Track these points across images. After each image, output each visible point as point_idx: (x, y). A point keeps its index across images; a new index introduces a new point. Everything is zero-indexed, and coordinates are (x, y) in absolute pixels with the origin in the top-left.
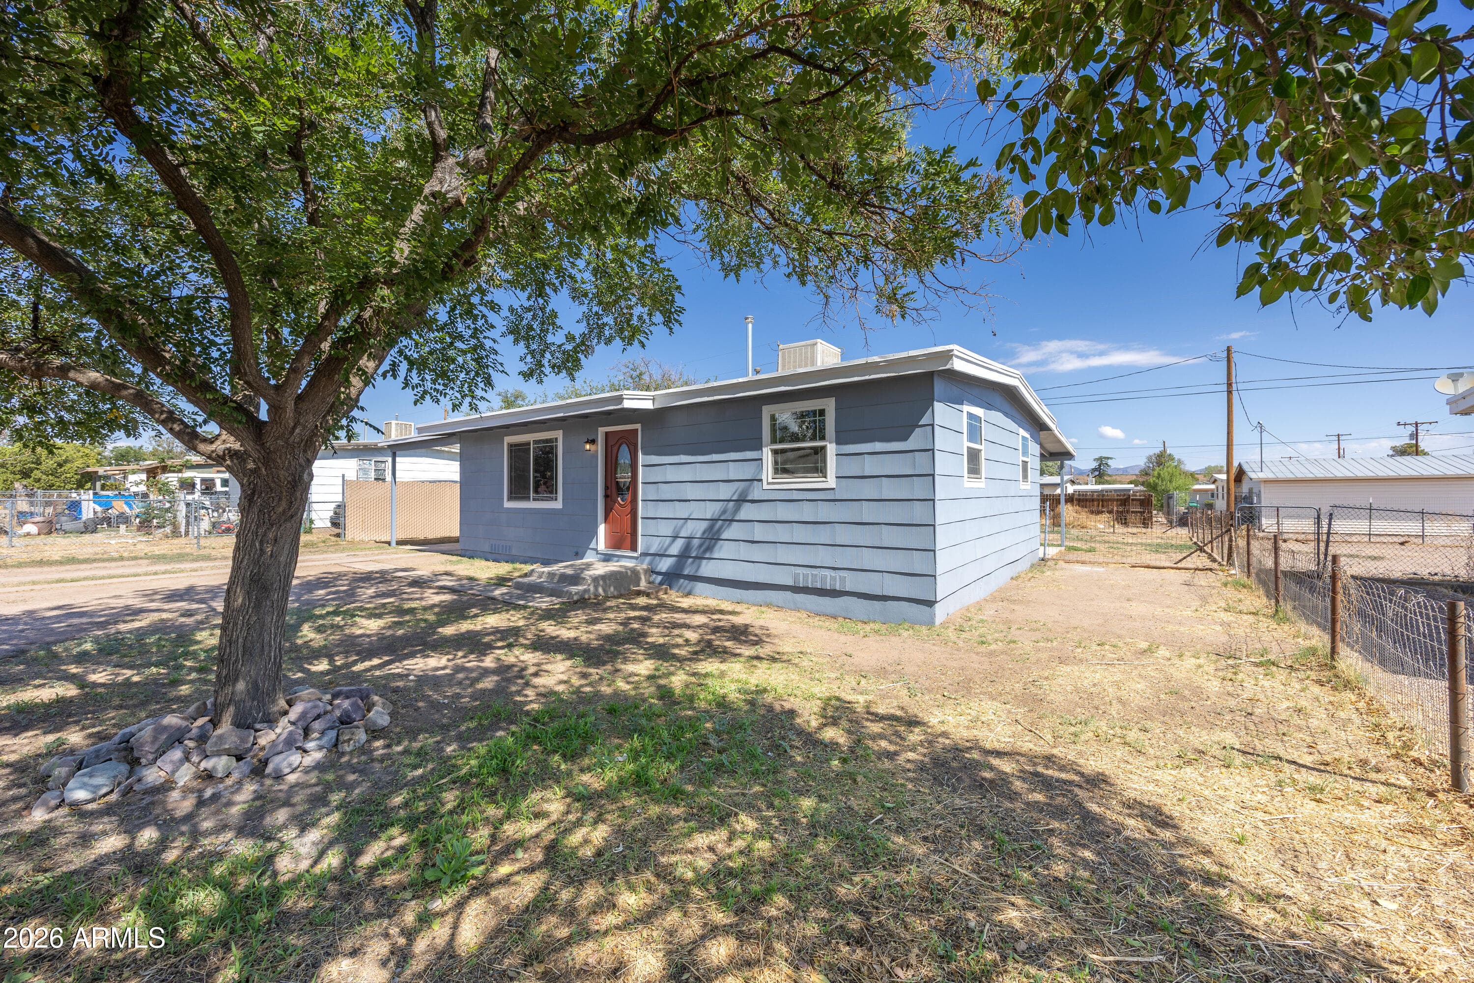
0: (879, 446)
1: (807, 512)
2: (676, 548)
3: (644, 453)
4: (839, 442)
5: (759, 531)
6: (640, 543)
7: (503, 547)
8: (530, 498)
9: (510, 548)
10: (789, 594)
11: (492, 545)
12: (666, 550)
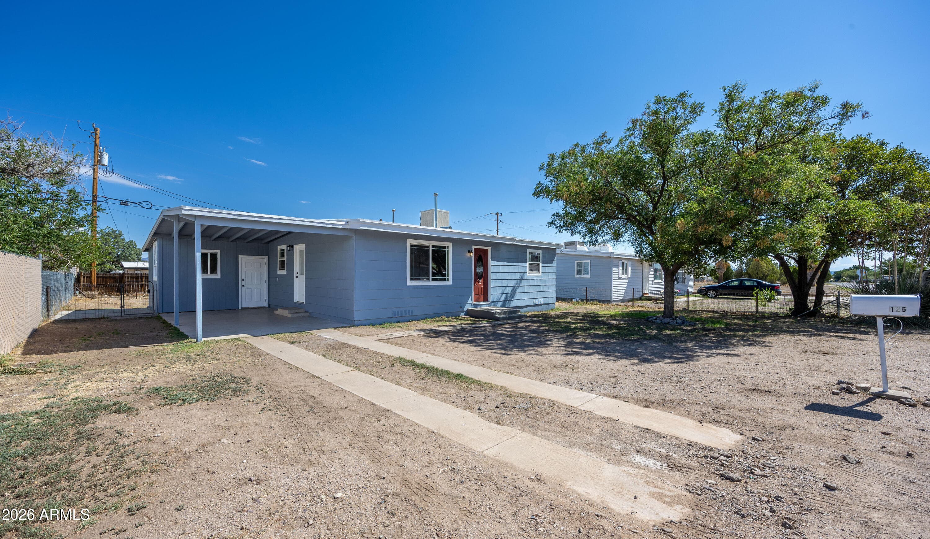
1: (536, 282)
3: (492, 260)
4: (542, 263)
5: (526, 289)
6: (491, 298)
7: (405, 311)
8: (428, 279)
9: (412, 311)
10: (532, 308)
11: (395, 312)
12: (500, 299)
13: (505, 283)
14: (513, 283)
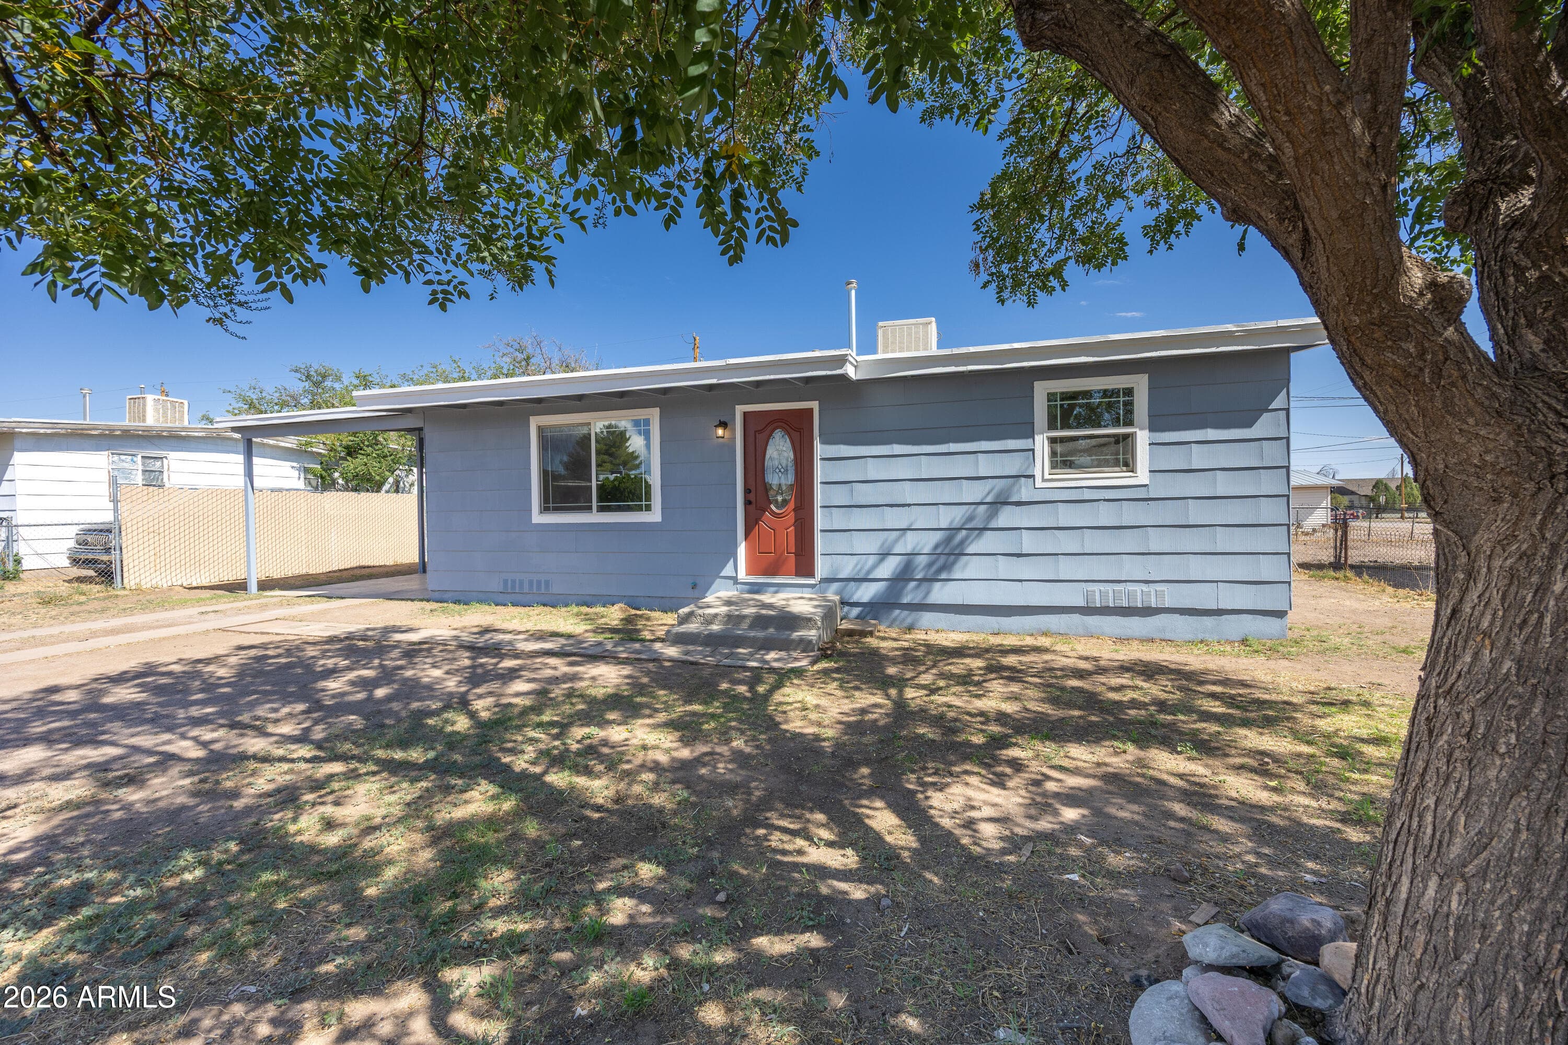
0: (1212, 434)
1: (1105, 515)
2: (888, 569)
3: (823, 442)
4: (1153, 428)
5: (1029, 542)
6: (822, 567)
7: (531, 583)
8: (590, 508)
9: (547, 583)
10: (1076, 618)
12: (869, 572)
14: (947, 518)
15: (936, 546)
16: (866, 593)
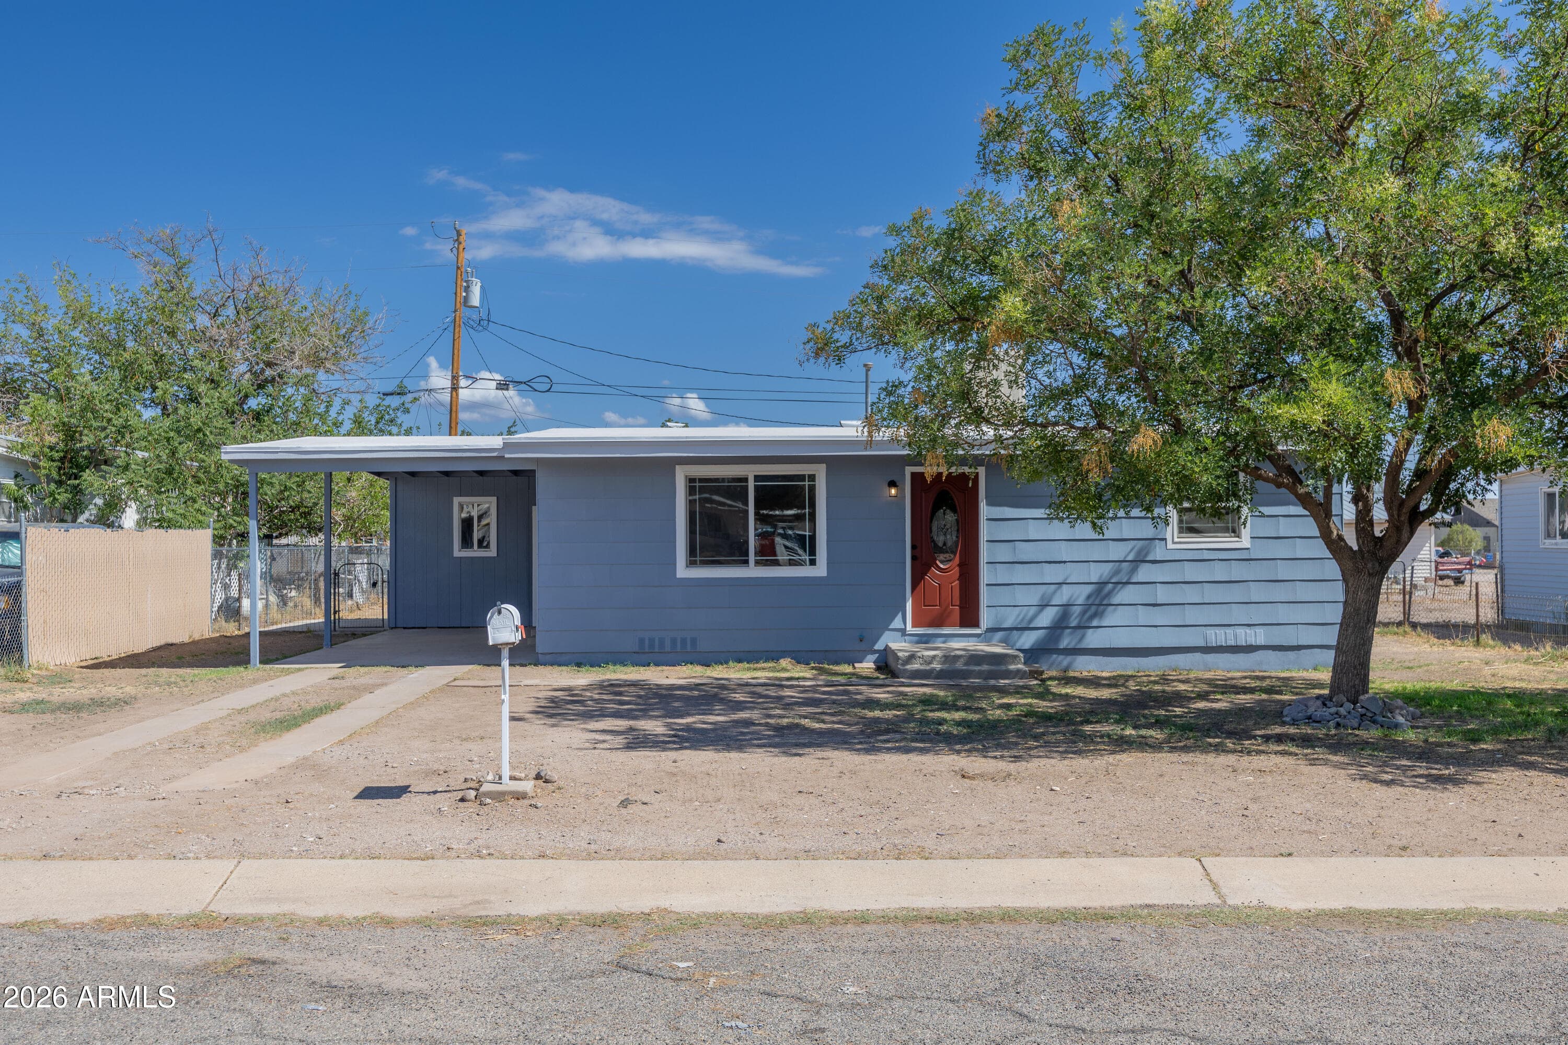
1: (1219, 572)
3: (989, 504)
6: (986, 618)
7: (674, 641)
8: (746, 562)
9: (694, 641)
10: (1198, 656)
11: (642, 641)
12: (1031, 621)
13: (1052, 574)
14: (1096, 573)
15: (1089, 597)
16: (1028, 640)
